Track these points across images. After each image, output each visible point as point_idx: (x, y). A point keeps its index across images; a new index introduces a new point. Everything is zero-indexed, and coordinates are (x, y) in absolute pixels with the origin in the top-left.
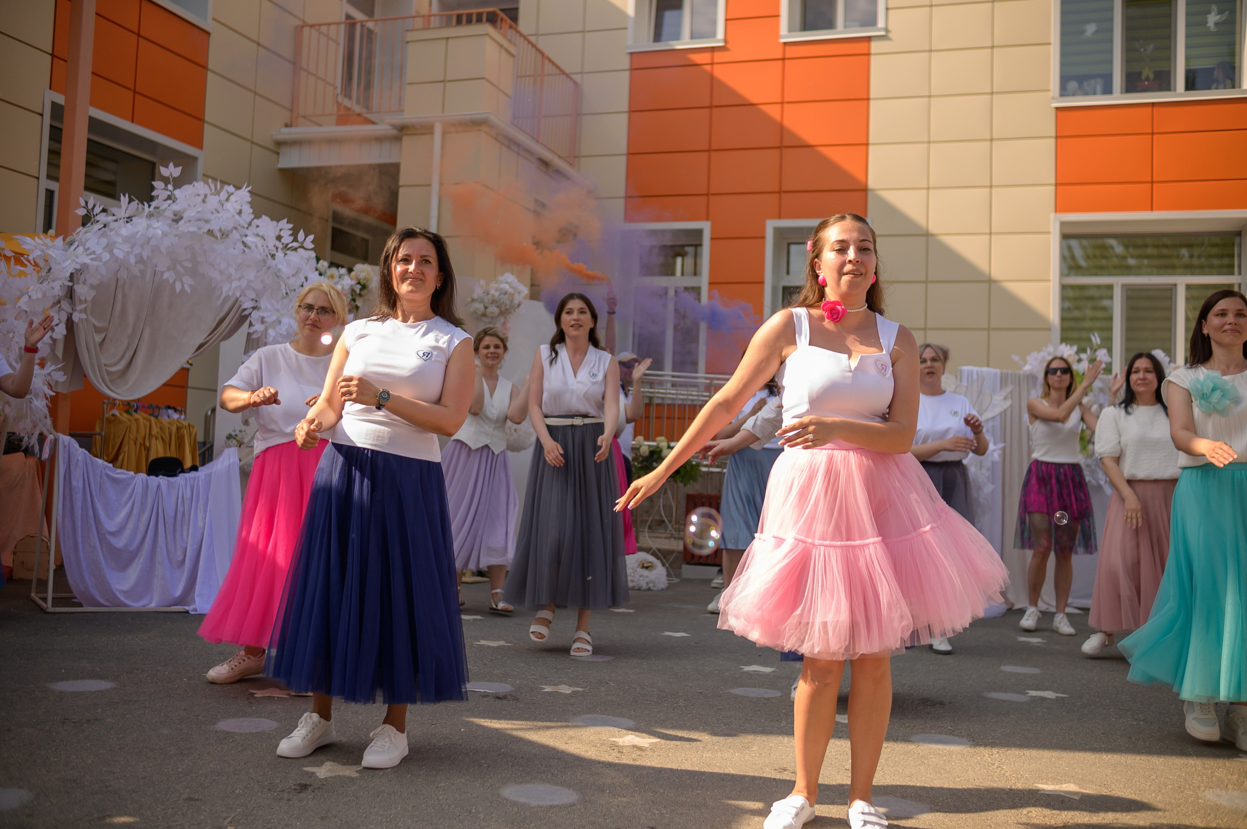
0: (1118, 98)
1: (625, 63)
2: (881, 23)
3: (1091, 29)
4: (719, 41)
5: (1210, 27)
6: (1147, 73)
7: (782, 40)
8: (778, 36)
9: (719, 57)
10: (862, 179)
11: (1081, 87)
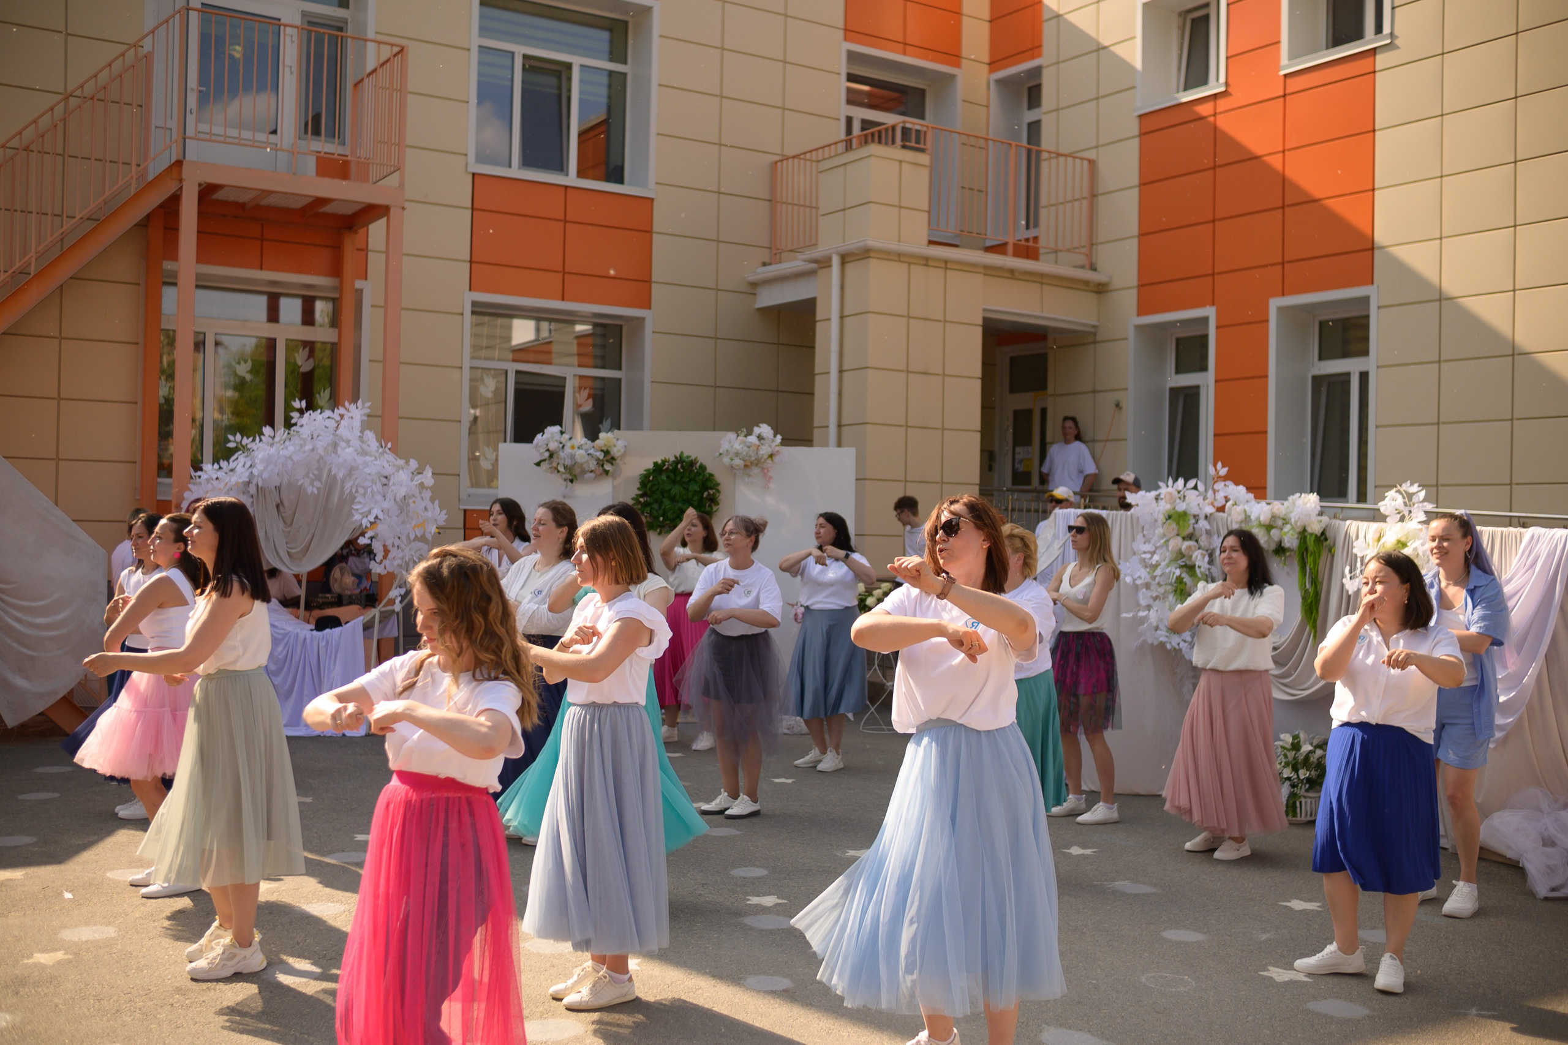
1: (1134, 128)
2: (1387, 29)
4: (1221, 85)
7: (1282, 73)
8: (1278, 68)
9: (1223, 104)
10: (1369, 232)
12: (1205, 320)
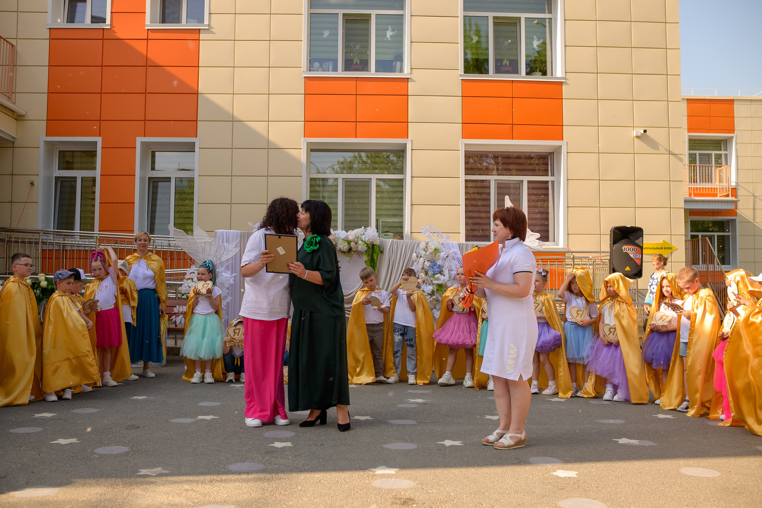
0: (341, 73)
1: (46, 35)
2: (206, 22)
3: (326, 33)
4: (108, 25)
5: (388, 38)
6: (356, 60)
7: (146, 28)
8: (144, 25)
9: (107, 35)
10: (194, 114)
11: (321, 66)
12: (95, 143)
